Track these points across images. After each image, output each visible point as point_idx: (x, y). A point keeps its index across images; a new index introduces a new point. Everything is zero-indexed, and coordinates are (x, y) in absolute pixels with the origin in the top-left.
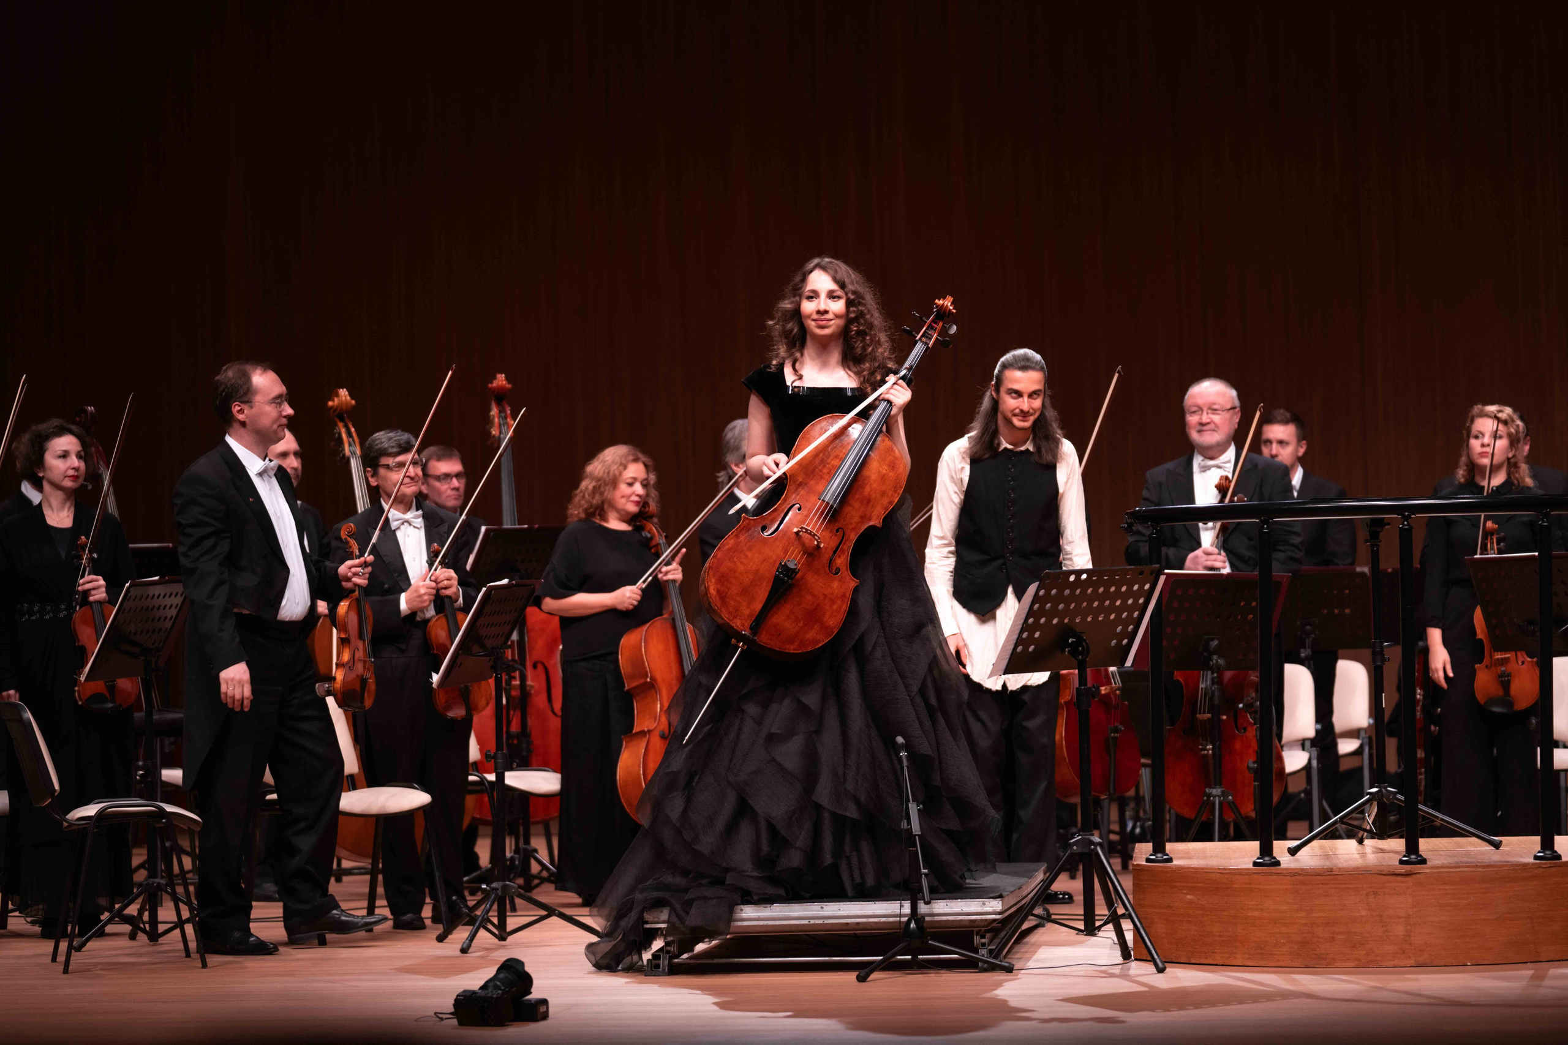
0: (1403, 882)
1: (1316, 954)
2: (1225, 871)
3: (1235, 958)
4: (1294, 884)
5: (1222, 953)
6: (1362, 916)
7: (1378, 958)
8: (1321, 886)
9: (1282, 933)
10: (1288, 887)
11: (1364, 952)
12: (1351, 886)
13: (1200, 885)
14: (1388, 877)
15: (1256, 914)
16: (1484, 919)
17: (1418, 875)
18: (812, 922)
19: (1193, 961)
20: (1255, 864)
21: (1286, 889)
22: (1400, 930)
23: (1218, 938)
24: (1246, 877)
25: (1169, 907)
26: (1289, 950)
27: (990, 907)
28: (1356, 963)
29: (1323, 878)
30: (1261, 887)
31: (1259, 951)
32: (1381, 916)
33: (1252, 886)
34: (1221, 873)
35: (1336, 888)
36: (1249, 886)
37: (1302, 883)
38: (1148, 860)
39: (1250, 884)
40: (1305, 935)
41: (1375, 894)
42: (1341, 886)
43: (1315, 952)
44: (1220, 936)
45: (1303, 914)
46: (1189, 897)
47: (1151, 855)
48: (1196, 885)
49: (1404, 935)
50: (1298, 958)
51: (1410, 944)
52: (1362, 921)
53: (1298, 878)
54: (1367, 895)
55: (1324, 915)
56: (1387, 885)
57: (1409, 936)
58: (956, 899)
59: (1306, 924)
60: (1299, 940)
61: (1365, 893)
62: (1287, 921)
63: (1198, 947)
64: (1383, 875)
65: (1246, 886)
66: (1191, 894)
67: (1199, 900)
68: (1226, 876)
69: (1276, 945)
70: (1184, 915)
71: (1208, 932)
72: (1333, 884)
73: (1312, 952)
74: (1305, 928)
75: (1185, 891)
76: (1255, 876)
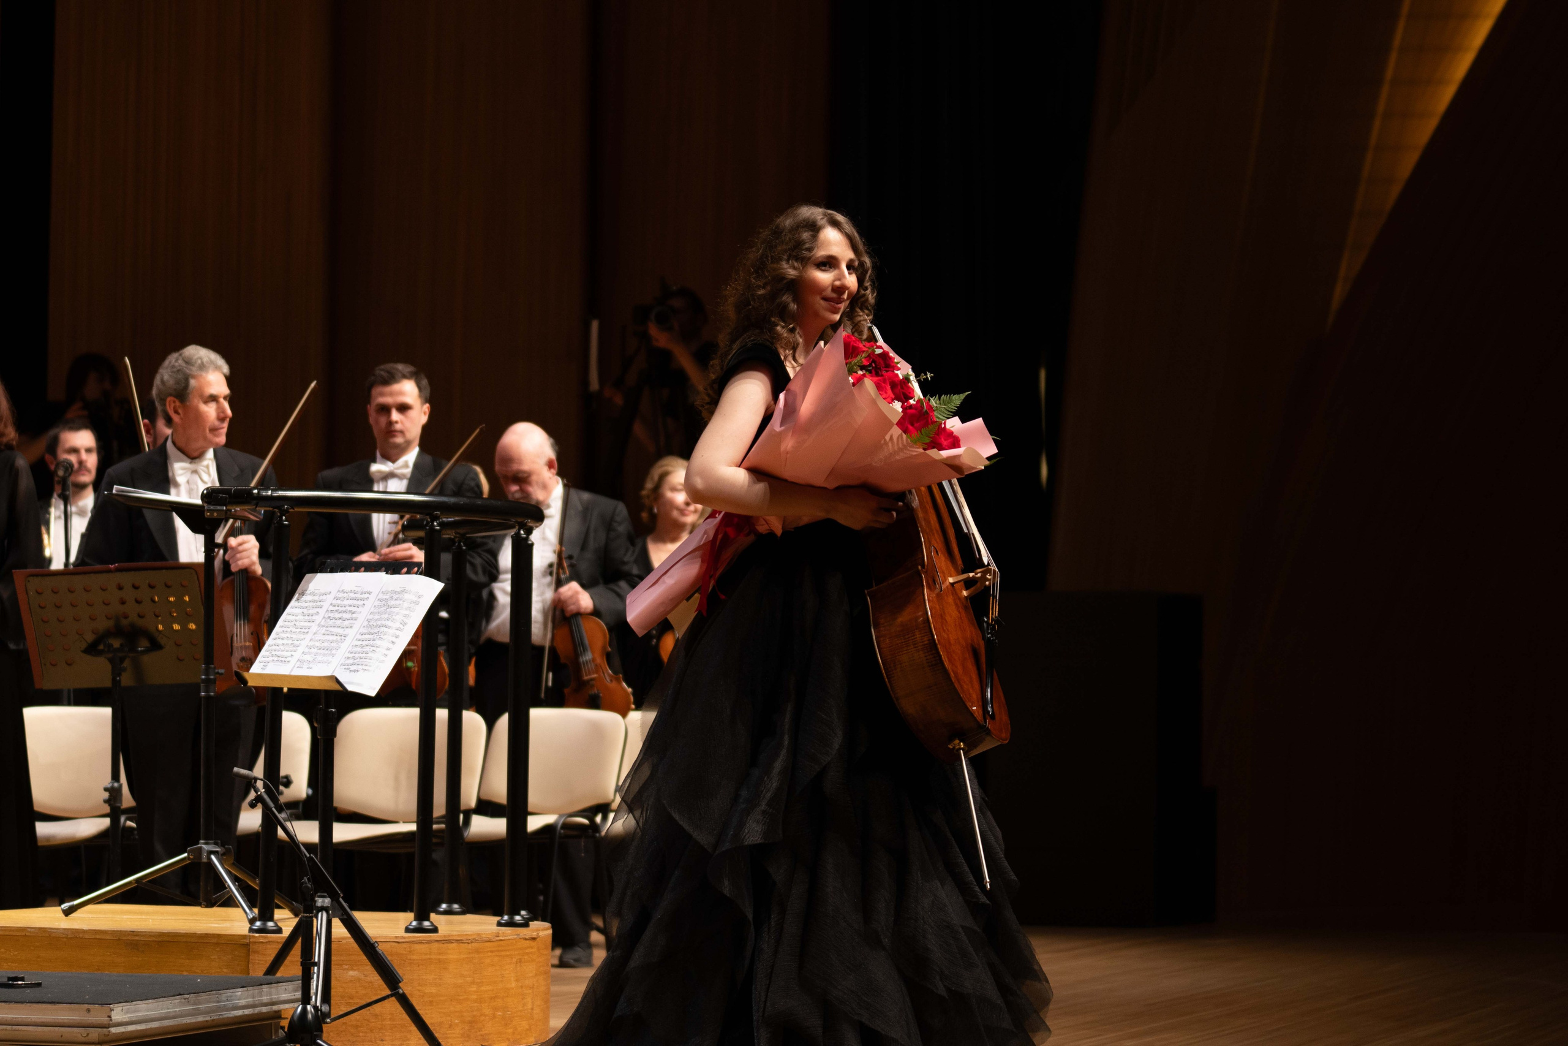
1: (481, 1035)
2: (404, 940)
4: (470, 953)
6: (513, 989)
8: (489, 954)
9: (456, 1012)
10: (466, 956)
12: (508, 953)
14: (527, 942)
15: (433, 990)
20: (411, 929)
22: (529, 1003)
23: (389, 1022)
24: (427, 945)
26: (461, 1032)
29: (492, 944)
30: (441, 957)
33: (433, 957)
34: (398, 942)
35: (499, 956)
36: (428, 957)
37: (477, 951)
39: (430, 954)
42: (503, 953)
43: (481, 1033)
44: (390, 1019)
45: (474, 988)
49: (531, 1009)
50: (467, 1041)
53: (473, 945)
55: (490, 988)
56: (527, 951)
59: (475, 1001)
60: (471, 1019)
61: (514, 960)
62: (461, 998)
63: (361, 1034)
64: (526, 939)
65: (424, 957)
66: (355, 970)
67: (366, 976)
68: (404, 945)
69: (451, 1026)
70: (342, 997)
71: (376, 1015)
72: (498, 951)
73: (479, 1033)
74: (475, 1005)
75: (347, 967)
76: (436, 945)
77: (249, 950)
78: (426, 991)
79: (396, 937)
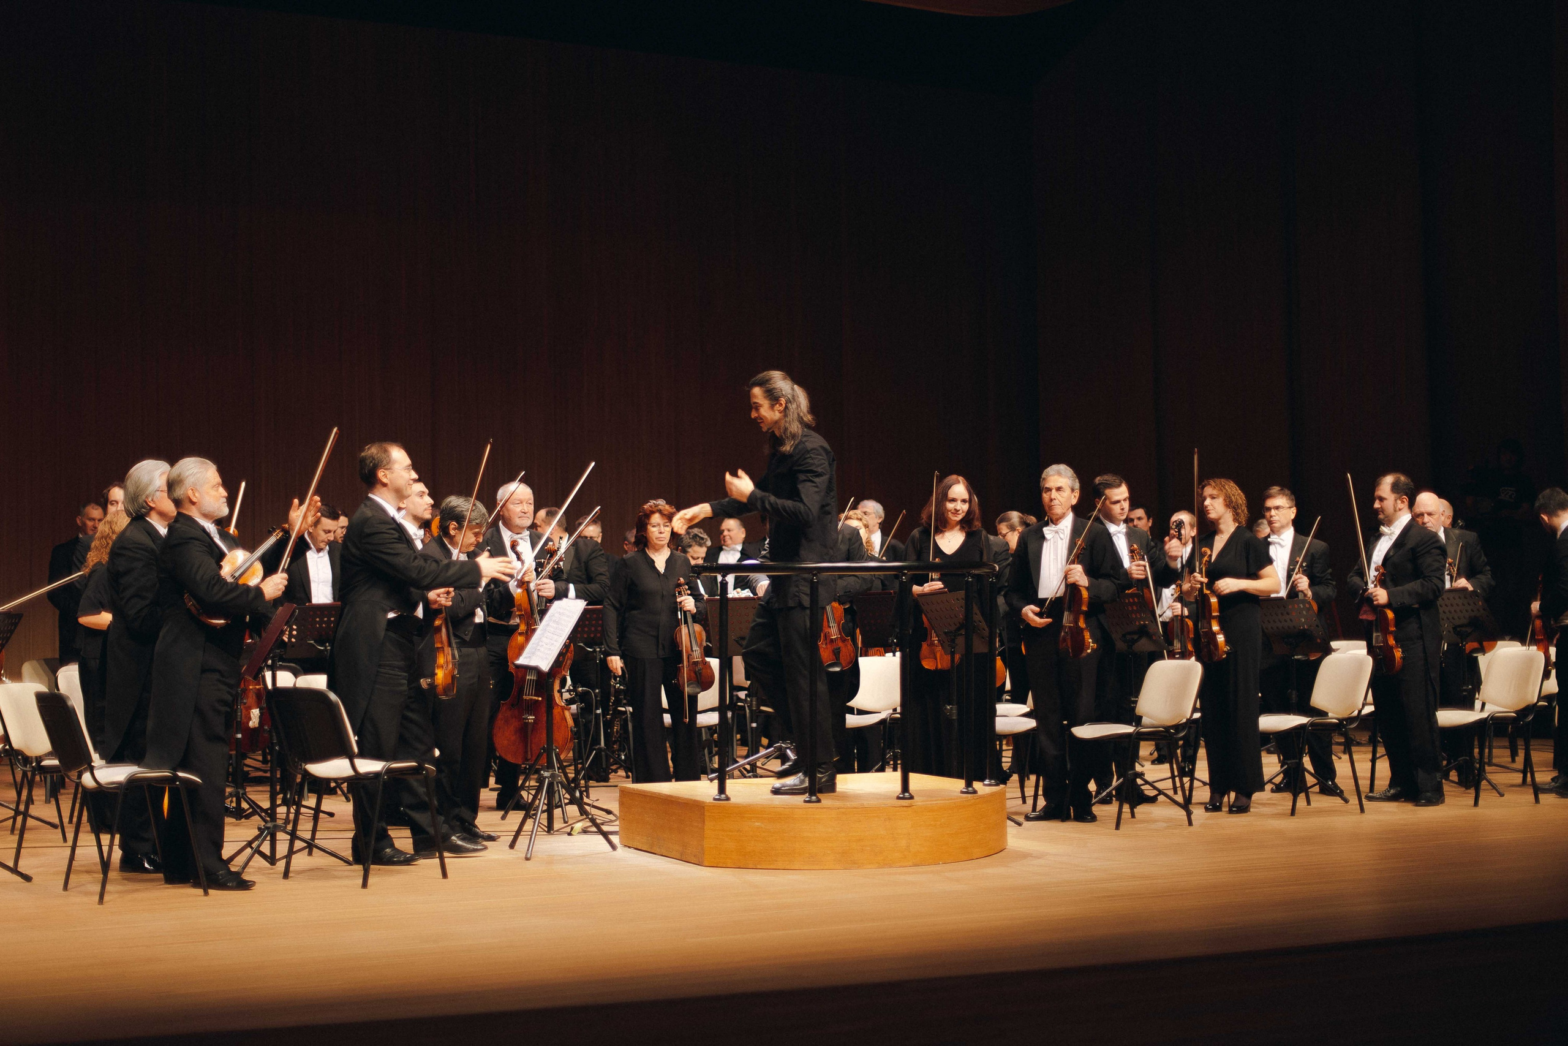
0: (906, 812)
6: (882, 835)
7: (890, 862)
8: (856, 815)
11: (882, 858)
12: (875, 815)
13: (767, 816)
15: (810, 835)
16: (950, 834)
19: (759, 867)
21: (832, 818)
25: (739, 830)
26: (833, 858)
30: (814, 816)
31: (811, 859)
32: (892, 834)
33: (807, 816)
35: (865, 816)
36: (805, 816)
38: (715, 799)
39: (806, 814)
40: (844, 848)
41: (889, 819)
43: (850, 858)
46: (757, 824)
47: (716, 795)
48: (762, 816)
51: (910, 852)
52: (881, 837)
54: (885, 820)
56: (897, 813)
57: (909, 846)
61: (883, 819)
62: (833, 839)
63: (763, 857)
66: (759, 822)
67: (765, 826)
68: (788, 809)
69: (825, 855)
70: (751, 836)
71: (772, 848)
73: (849, 860)
75: (754, 820)
76: (810, 810)
77: (704, 809)
78: (805, 835)
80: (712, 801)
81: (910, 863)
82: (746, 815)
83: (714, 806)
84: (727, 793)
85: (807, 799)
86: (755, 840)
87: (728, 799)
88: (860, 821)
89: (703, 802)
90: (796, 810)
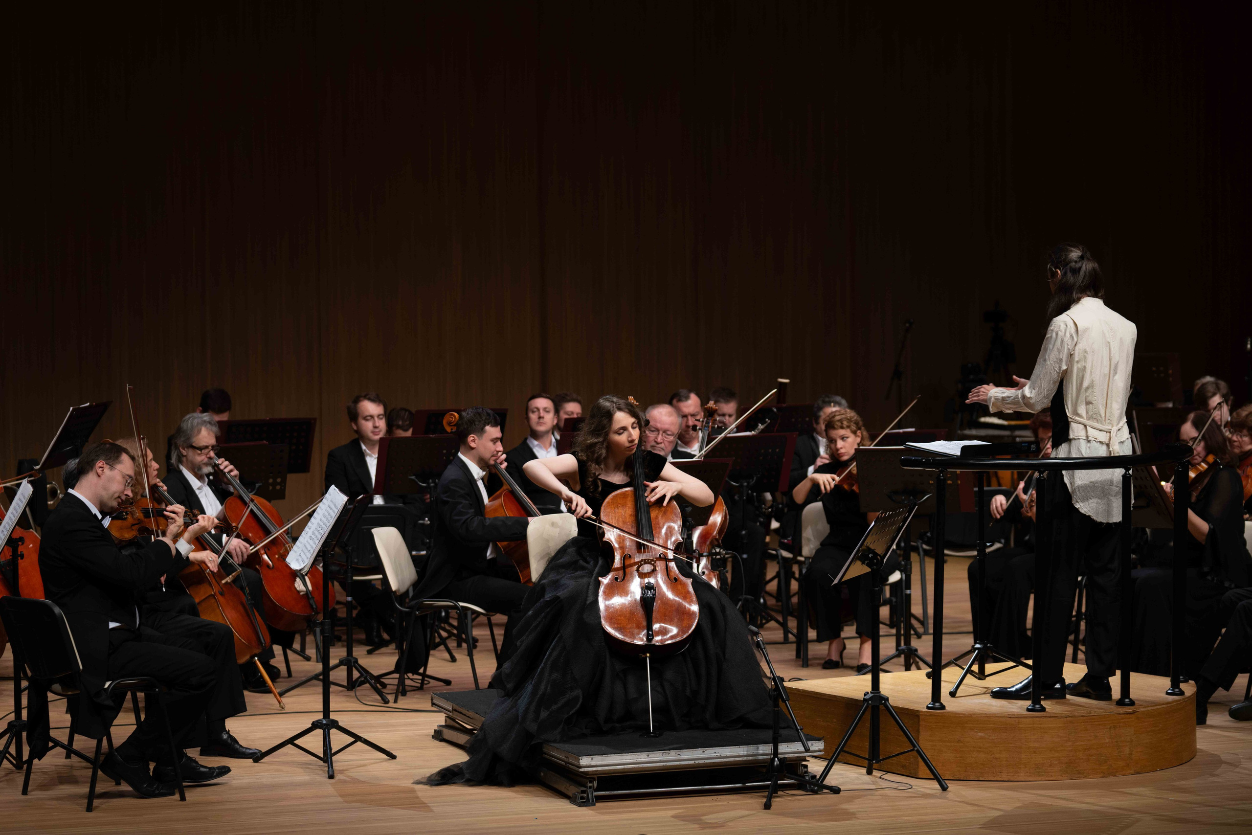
0: (1129, 718)
2: (1014, 716)
3: (1019, 776)
4: (1065, 723)
5: (1008, 773)
6: (1107, 743)
7: (1115, 771)
8: (1083, 724)
9: (1055, 757)
10: (1061, 725)
11: (1107, 767)
12: (1101, 723)
13: (991, 726)
15: (1037, 745)
16: (1165, 739)
17: (1137, 713)
18: (697, 762)
19: (981, 779)
20: (1028, 710)
21: (1060, 727)
22: (1127, 751)
23: (1004, 763)
24: (1031, 719)
25: (959, 741)
26: (1059, 769)
27: (816, 747)
28: (1102, 775)
29: (1085, 718)
30: (1041, 726)
31: (1038, 770)
32: (1117, 742)
33: (1034, 726)
34: (1010, 718)
35: (1091, 725)
36: (1032, 726)
37: (1071, 722)
38: (928, 708)
39: (1033, 724)
40: (1071, 758)
41: (1114, 727)
43: (1076, 769)
44: (1006, 761)
45: (1070, 744)
46: (980, 734)
47: (930, 704)
48: (986, 726)
49: (1129, 754)
51: (1132, 760)
52: (1106, 746)
53: (1067, 718)
54: (1110, 728)
55: (1084, 743)
56: (1122, 721)
57: (1131, 754)
58: (794, 742)
60: (1067, 761)
62: (1059, 749)
63: (987, 769)
64: (1120, 714)
65: (1030, 726)
66: (982, 733)
67: (989, 736)
68: (1014, 719)
69: (1050, 765)
70: (974, 747)
71: (996, 759)
72: (1091, 722)
73: (1075, 770)
74: (1071, 753)
75: (977, 730)
76: (1038, 719)
77: (919, 719)
78: (1031, 745)
79: (1009, 714)
80: (925, 710)
81: (1132, 771)
82: (969, 725)
83: (930, 715)
84: (942, 701)
85: (1030, 708)
86: (977, 751)
87: (943, 707)
88: (1086, 730)
89: (918, 711)
90: (1024, 720)
